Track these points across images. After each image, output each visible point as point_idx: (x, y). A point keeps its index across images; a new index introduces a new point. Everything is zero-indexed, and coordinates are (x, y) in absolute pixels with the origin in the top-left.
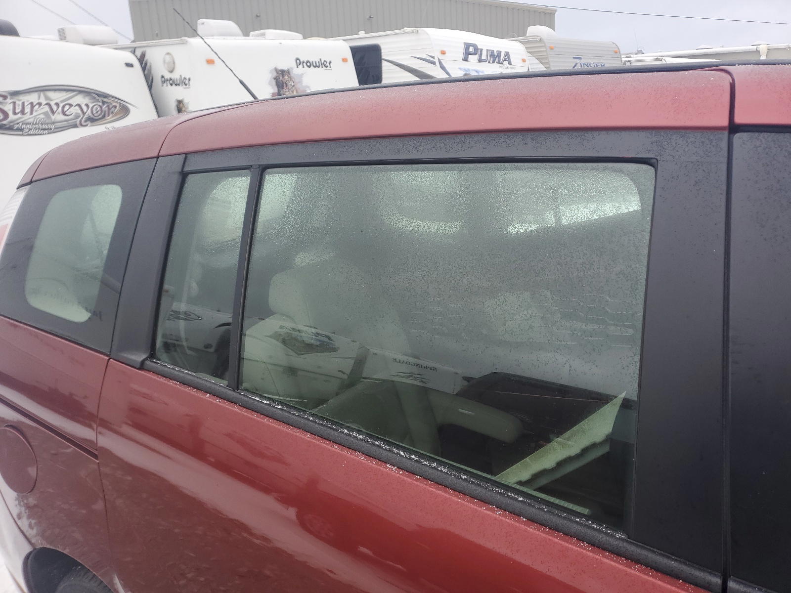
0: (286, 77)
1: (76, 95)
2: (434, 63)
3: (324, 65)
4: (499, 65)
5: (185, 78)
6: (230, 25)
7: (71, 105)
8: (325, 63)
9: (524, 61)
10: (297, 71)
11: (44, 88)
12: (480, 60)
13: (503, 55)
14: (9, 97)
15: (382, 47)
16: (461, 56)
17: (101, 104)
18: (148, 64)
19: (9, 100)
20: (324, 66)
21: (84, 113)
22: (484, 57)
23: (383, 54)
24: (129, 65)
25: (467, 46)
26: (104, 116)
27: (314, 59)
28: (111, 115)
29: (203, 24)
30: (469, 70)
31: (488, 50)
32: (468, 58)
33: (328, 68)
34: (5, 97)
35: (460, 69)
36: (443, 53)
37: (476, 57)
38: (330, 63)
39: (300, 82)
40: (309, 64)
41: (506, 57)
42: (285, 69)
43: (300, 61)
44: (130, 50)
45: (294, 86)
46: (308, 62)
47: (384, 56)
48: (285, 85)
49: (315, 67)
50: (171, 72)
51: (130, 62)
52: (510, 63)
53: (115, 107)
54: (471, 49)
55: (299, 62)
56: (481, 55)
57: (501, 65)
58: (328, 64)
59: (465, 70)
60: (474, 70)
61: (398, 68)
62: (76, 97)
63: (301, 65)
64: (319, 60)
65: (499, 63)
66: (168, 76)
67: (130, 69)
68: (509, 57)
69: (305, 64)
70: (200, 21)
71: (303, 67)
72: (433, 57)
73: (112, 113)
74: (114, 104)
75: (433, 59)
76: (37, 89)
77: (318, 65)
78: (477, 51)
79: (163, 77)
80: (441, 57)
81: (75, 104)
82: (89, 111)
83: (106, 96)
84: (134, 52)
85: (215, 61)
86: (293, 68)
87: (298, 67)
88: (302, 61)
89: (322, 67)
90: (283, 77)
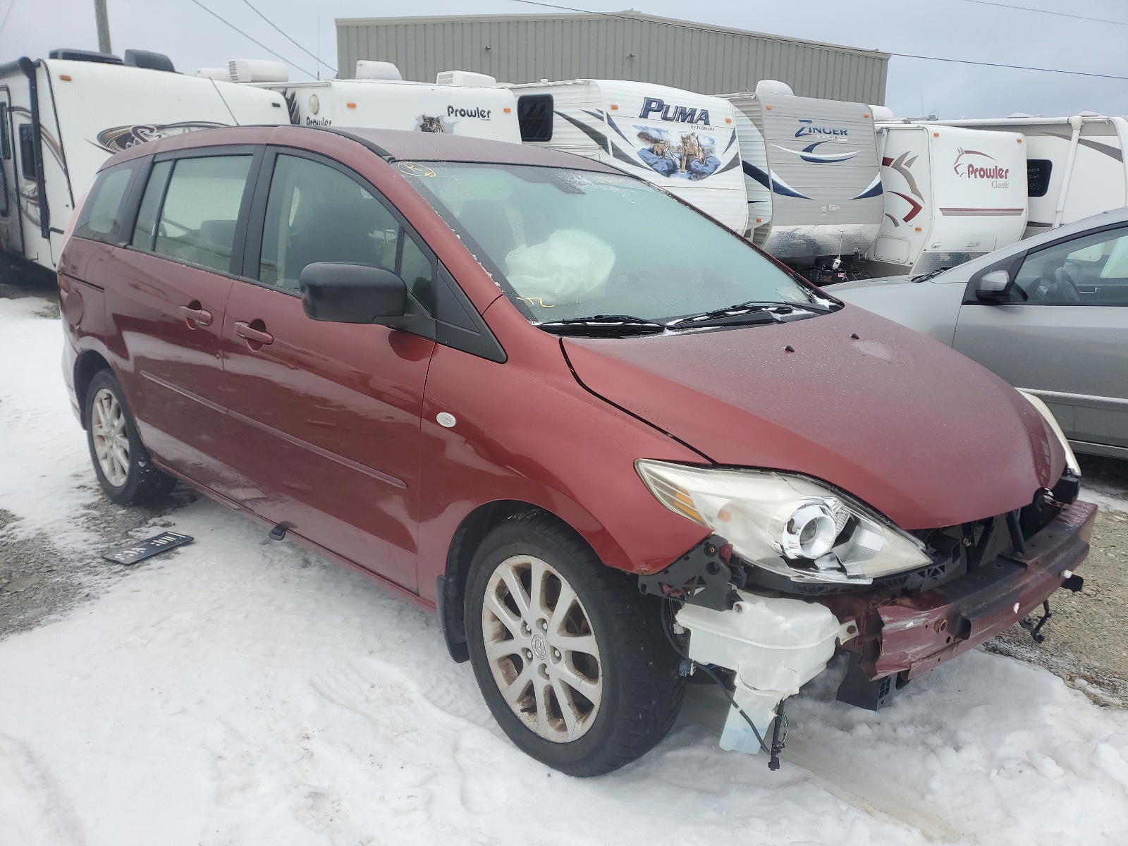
0: (435, 126)
2: (602, 119)
3: (481, 114)
4: (690, 124)
5: (327, 121)
6: (390, 67)
8: (483, 113)
9: (728, 121)
10: (447, 120)
11: (190, 124)
12: (665, 118)
13: (698, 113)
14: (156, 130)
15: (554, 98)
16: (639, 112)
18: (297, 105)
19: (155, 133)
20: (481, 116)
22: (670, 115)
23: (555, 106)
24: (276, 105)
25: (649, 102)
27: (470, 107)
29: (361, 65)
30: (647, 128)
31: (677, 107)
32: (648, 114)
33: (486, 118)
34: (152, 130)
35: (636, 127)
36: (615, 108)
37: (660, 114)
38: (489, 112)
40: (463, 113)
41: (703, 116)
42: (435, 117)
43: (453, 109)
44: (282, 90)
46: (463, 110)
47: (555, 109)
49: (470, 116)
50: (315, 114)
51: (276, 102)
52: (707, 123)
54: (654, 105)
55: (451, 110)
56: (667, 112)
57: (693, 125)
58: (486, 114)
59: (642, 128)
60: (655, 129)
61: (568, 122)
63: (454, 113)
64: (476, 109)
65: (691, 121)
66: (312, 118)
67: (276, 109)
68: (707, 117)
69: (458, 113)
70: (359, 62)
71: (456, 116)
72: (602, 112)
75: (600, 114)
76: (186, 124)
77: (473, 114)
78: (661, 107)
79: (308, 118)
80: (611, 113)
84: (284, 94)
85: (357, 106)
86: (443, 116)
87: (449, 115)
88: (455, 109)
89: (479, 117)
90: (431, 125)
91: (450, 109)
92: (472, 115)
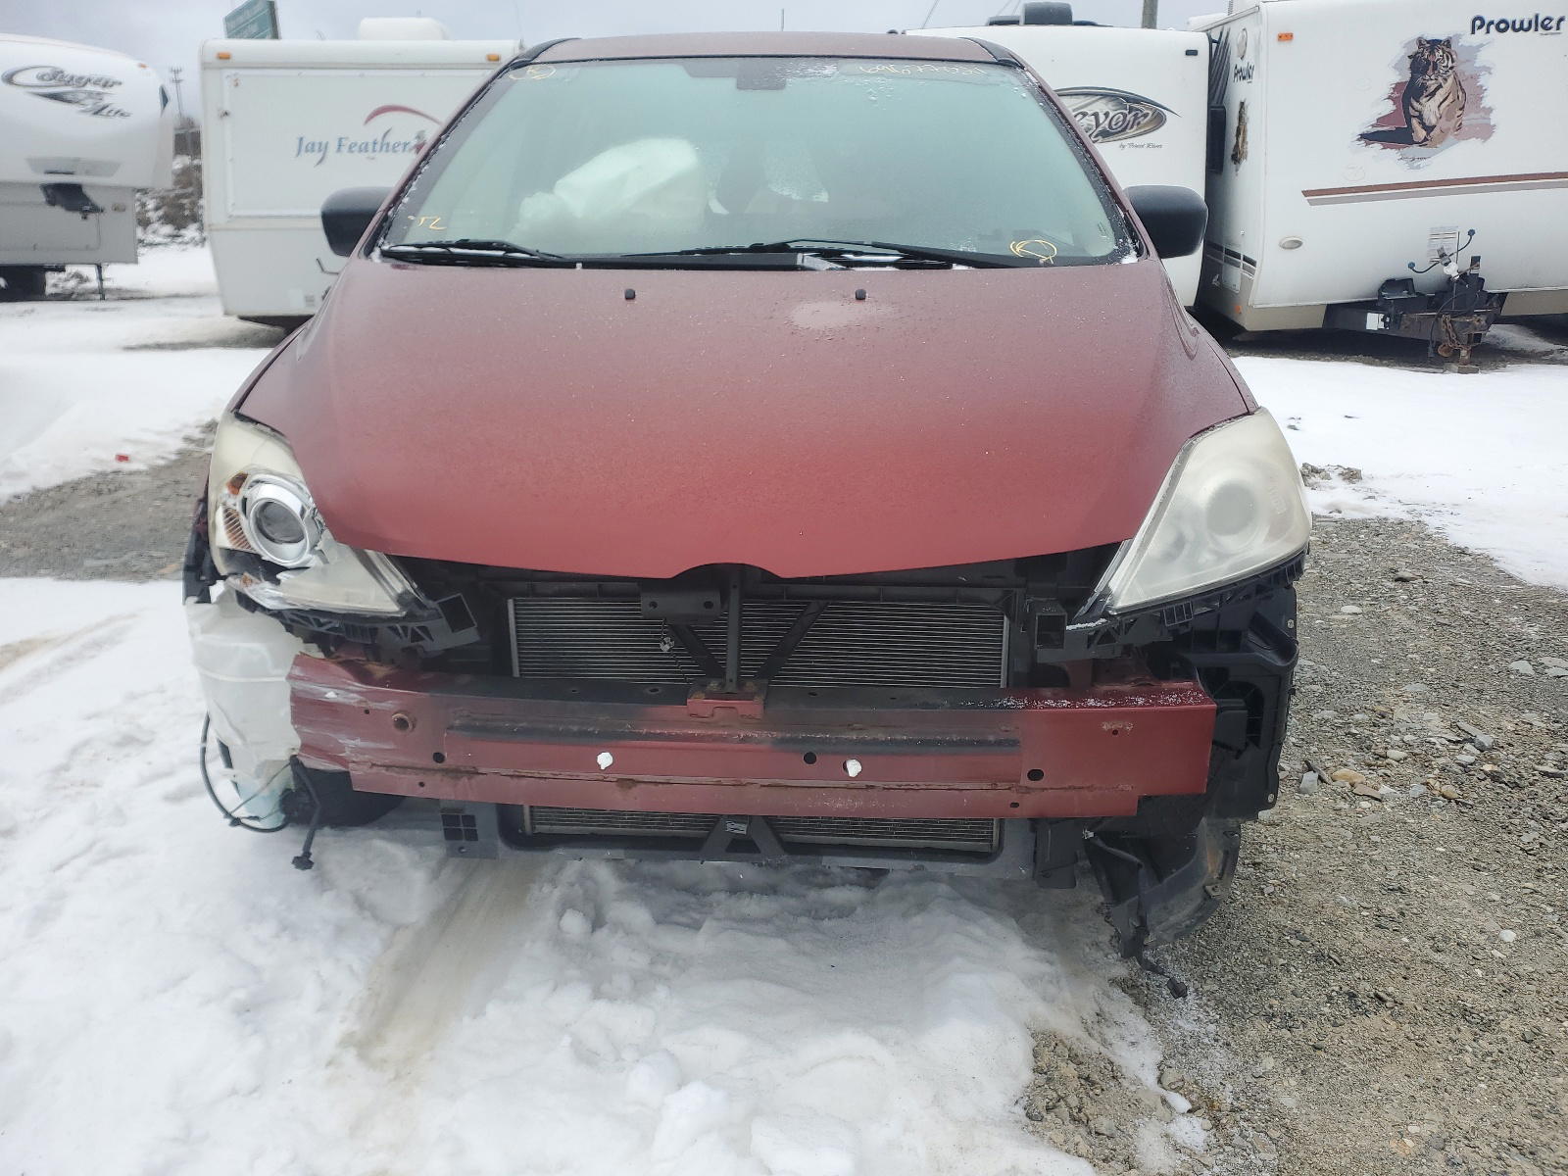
0: (1439, 53)
1: (1097, 100)
3: (1543, 25)
5: (1250, 67)
7: (1084, 114)
8: (1546, 22)
10: (1468, 40)
17: (1126, 112)
20: (1540, 28)
21: (1098, 125)
24: (1193, 53)
26: (1124, 130)
27: (1522, 16)
28: (1135, 127)
33: (1553, 30)
38: (1561, 20)
39: (1470, 61)
40: (1503, 26)
42: (1443, 38)
43: (1483, 22)
45: (1452, 68)
46: (1504, 21)
48: (1431, 67)
49: (1515, 30)
50: (1242, 58)
51: (1196, 48)
53: (1146, 115)
55: (1481, 24)
58: (1554, 24)
62: (1098, 103)
63: (1485, 28)
64: (1533, 17)
67: (1191, 58)
69: (1492, 28)
71: (1488, 32)
73: (1139, 123)
74: (1146, 111)
77: (1526, 25)
79: (1236, 67)
81: (1090, 113)
82: (1107, 122)
83: (1138, 100)
84: (1207, 33)
85: (1294, 36)
86: (1458, 36)
87: (1473, 32)
88: (1487, 22)
89: (1536, 30)
90: (1432, 52)
91: (1478, 23)
92: (1521, 28)
